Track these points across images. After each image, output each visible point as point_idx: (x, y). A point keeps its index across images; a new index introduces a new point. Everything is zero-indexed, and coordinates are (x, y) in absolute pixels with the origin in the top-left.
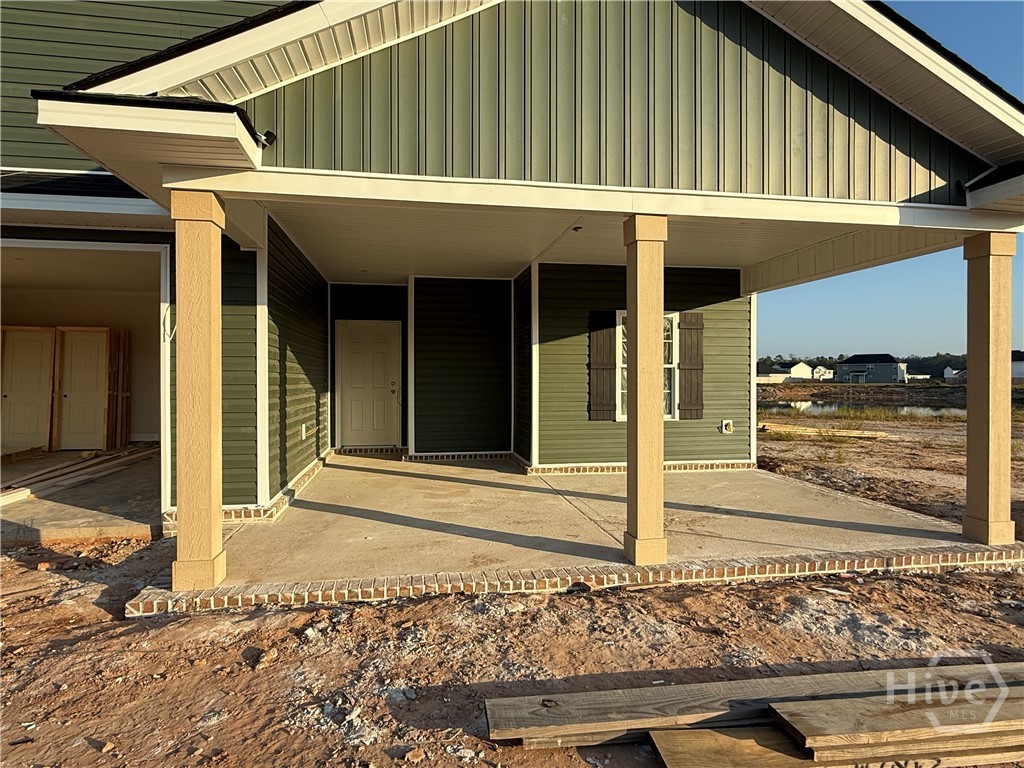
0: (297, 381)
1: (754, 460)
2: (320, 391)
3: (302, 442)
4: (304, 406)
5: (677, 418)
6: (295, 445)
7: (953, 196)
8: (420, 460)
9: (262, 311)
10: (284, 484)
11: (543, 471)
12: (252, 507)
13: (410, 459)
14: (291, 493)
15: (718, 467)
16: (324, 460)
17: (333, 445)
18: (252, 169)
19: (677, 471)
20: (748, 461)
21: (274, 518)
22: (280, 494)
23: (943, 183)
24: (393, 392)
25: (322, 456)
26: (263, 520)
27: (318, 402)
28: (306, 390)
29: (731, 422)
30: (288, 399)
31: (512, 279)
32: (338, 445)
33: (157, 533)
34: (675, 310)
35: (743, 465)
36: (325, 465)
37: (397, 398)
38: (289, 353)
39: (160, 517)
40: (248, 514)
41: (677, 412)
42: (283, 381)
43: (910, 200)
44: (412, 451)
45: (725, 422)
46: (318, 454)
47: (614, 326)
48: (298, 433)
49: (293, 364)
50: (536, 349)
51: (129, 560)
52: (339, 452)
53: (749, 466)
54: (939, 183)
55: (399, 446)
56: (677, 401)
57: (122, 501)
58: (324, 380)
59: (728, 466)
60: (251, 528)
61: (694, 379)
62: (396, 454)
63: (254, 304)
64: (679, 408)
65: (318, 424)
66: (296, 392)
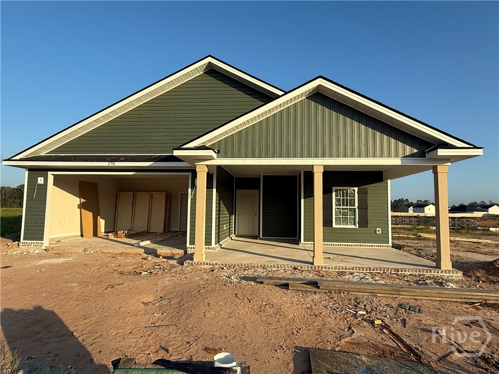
0: (223, 211)
1: (390, 244)
2: (231, 214)
3: (224, 230)
4: (225, 219)
5: (357, 227)
6: (222, 231)
7: (422, 155)
8: (264, 239)
9: (214, 190)
10: (219, 242)
11: (305, 244)
12: (210, 247)
13: (260, 239)
14: (221, 245)
15: (374, 246)
16: (231, 238)
17: (235, 234)
18: (214, 159)
19: (357, 247)
20: (388, 245)
21: (216, 250)
22: (218, 245)
23: (417, 151)
24: (256, 215)
25: (231, 236)
26: (213, 251)
27: (230, 218)
28: (226, 214)
29: (380, 229)
30: (221, 216)
31: (298, 175)
32: (236, 234)
33: (186, 252)
34: (356, 187)
35: (385, 246)
36: (231, 239)
37: (257, 218)
38: (221, 202)
39: (186, 248)
40: (209, 249)
41: (357, 225)
42: (219, 211)
43: (404, 157)
44: (261, 237)
45: (377, 229)
46: (229, 236)
47: (332, 193)
48: (223, 227)
49: (222, 205)
50: (302, 201)
51: (180, 258)
52: (236, 236)
53: (388, 246)
54: (415, 151)
55: (258, 235)
56: (357, 220)
57: (174, 245)
58: (232, 211)
59: (379, 246)
60: (210, 252)
61: (364, 213)
62: (256, 237)
63: (212, 188)
64: (358, 223)
65: (230, 225)
66: (223, 214)
